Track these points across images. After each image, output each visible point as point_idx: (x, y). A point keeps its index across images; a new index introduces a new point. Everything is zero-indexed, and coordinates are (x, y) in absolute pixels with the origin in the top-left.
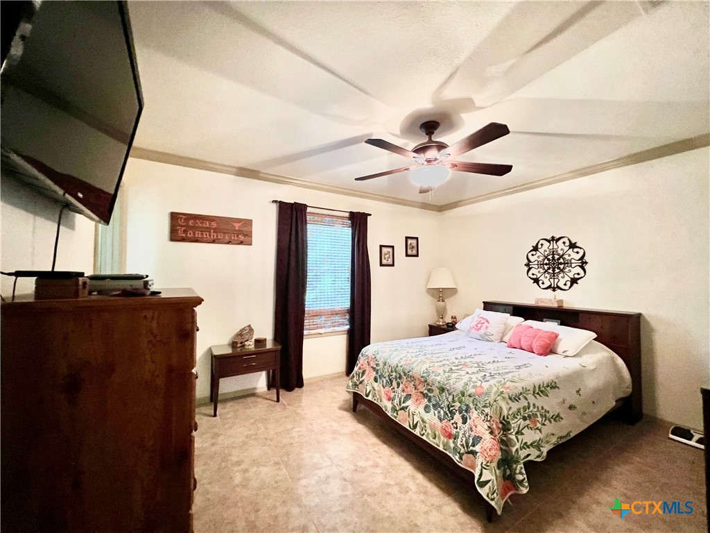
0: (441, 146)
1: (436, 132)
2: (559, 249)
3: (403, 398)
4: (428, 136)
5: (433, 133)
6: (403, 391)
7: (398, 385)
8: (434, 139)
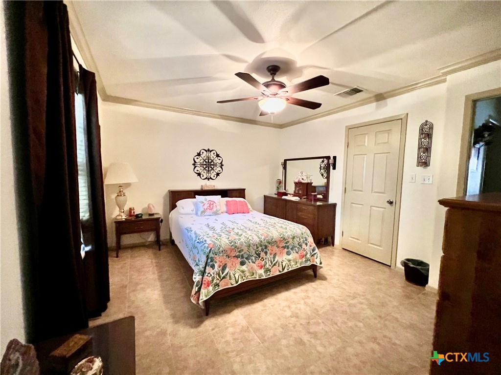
0: (282, 86)
1: (277, 73)
2: (211, 157)
3: (272, 259)
4: (271, 76)
5: (275, 74)
6: (271, 254)
7: (266, 253)
8: (276, 79)
